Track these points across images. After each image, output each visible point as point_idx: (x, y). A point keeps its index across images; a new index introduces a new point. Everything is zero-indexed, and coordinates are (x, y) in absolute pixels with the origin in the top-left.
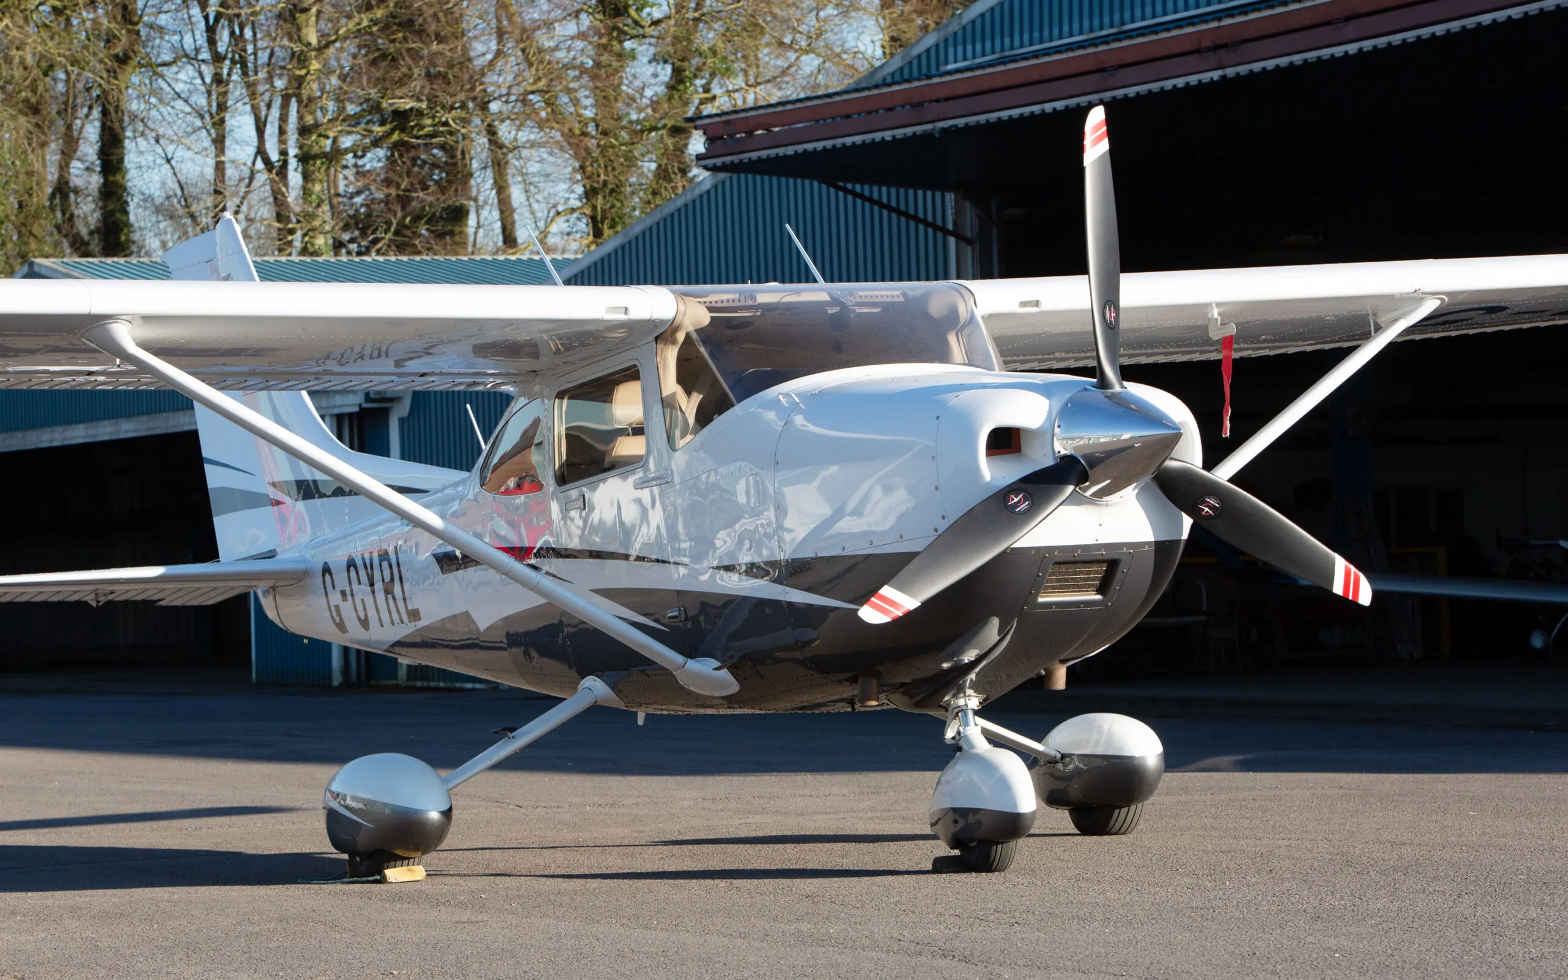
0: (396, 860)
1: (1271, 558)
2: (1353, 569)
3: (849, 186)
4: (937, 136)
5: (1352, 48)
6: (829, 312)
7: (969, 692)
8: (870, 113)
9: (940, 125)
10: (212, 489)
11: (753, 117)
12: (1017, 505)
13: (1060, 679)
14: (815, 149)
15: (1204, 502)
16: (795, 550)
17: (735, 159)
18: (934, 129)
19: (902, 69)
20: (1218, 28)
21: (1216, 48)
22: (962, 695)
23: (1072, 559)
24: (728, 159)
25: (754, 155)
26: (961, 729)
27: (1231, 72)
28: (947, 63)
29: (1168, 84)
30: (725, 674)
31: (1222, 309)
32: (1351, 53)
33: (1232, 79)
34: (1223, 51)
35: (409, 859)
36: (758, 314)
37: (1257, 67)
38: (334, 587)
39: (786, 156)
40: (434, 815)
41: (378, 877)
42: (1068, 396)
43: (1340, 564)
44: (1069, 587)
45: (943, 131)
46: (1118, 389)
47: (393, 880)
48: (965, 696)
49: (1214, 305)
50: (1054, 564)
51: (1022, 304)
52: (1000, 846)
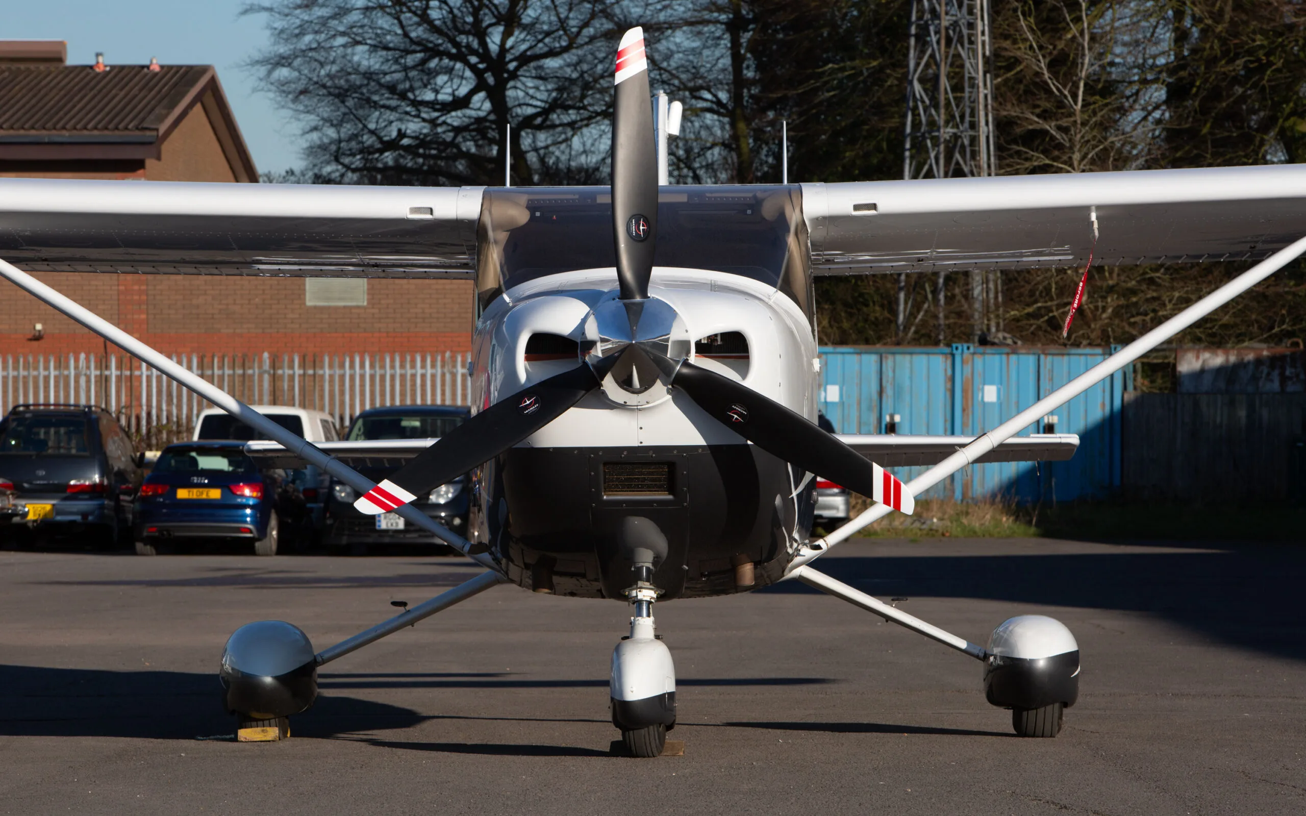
12: (528, 407)
41: (233, 736)
44: (638, 486)
46: (638, 299)
47: (242, 739)
48: (637, 588)
49: (1093, 208)
50: (605, 464)
51: (857, 207)
52: (631, 732)
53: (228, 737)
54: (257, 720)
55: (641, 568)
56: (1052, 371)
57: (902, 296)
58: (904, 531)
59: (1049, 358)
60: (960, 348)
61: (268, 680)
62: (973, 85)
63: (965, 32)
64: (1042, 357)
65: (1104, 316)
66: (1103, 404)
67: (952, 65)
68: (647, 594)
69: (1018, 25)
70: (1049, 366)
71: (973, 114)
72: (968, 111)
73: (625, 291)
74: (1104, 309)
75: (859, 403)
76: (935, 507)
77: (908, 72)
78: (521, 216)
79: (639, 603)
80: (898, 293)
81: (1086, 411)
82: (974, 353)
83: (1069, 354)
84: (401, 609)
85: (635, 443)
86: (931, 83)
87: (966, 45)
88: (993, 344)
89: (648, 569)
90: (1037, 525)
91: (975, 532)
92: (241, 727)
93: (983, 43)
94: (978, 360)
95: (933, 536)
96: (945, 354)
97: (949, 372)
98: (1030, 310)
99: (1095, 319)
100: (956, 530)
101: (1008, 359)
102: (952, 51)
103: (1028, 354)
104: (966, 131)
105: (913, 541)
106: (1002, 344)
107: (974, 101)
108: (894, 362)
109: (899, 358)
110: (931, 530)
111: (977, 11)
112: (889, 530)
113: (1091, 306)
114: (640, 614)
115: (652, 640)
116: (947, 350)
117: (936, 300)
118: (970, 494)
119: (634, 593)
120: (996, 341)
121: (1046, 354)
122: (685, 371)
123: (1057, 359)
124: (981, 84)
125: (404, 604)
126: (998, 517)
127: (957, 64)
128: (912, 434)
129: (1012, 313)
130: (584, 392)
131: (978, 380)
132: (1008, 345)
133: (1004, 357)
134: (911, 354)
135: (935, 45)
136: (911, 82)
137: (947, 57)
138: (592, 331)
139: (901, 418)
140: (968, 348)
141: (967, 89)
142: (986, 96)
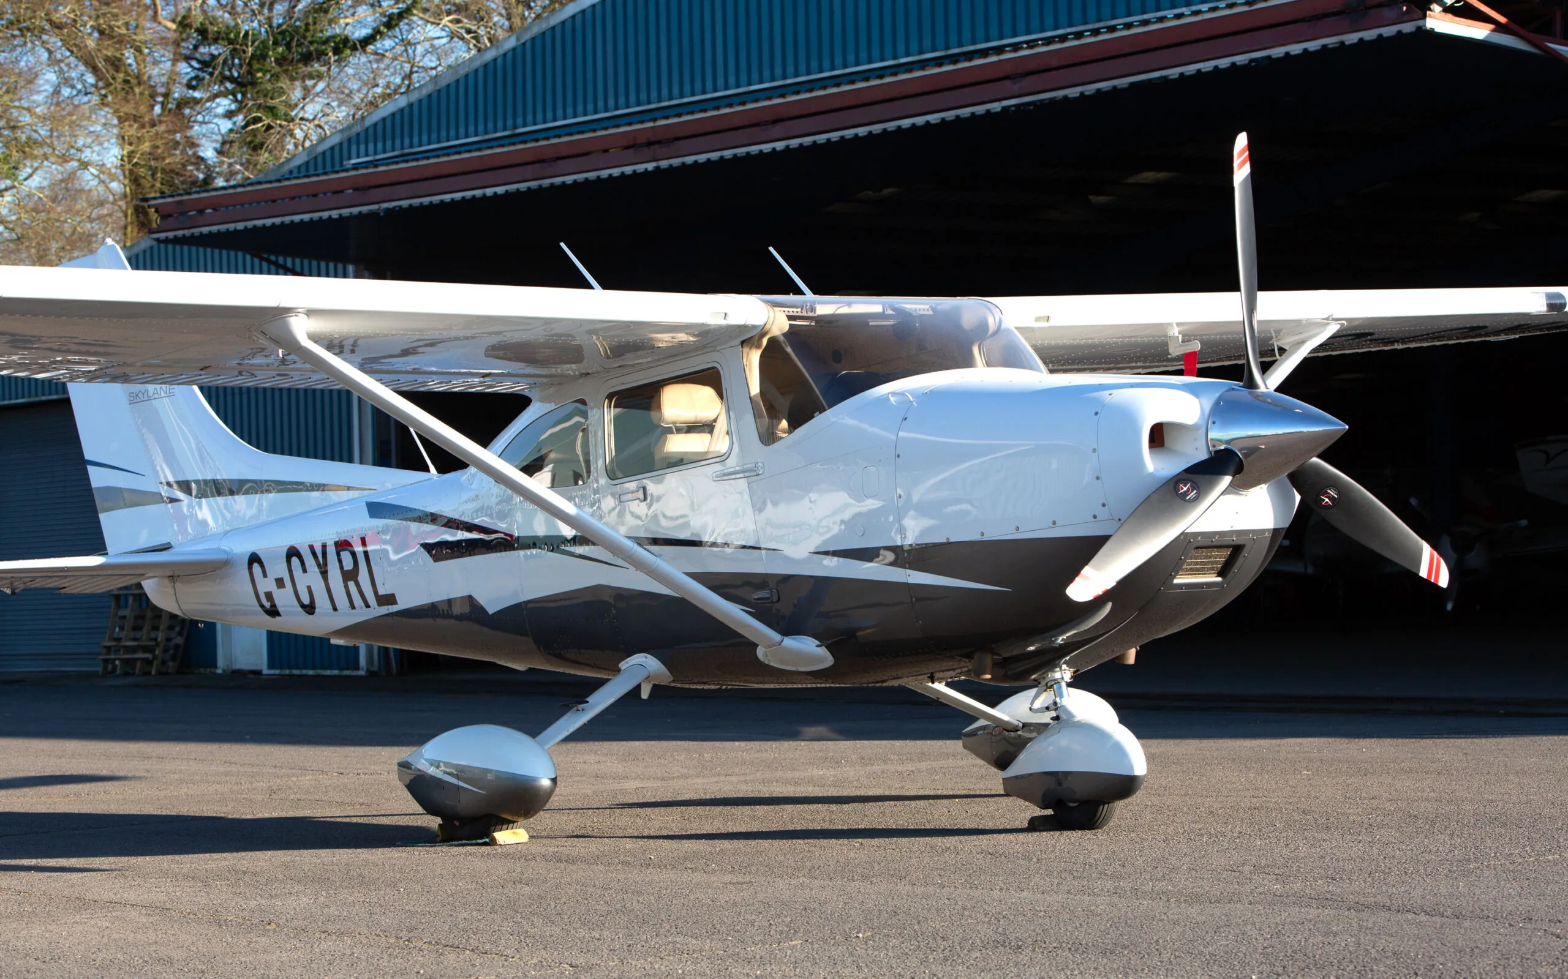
0: (504, 823)
1: (1375, 545)
2: (1435, 554)
3: (273, 258)
4: (382, 214)
5: (780, 146)
6: (871, 324)
7: (1064, 667)
8: (293, 198)
9: (385, 205)
10: (99, 489)
11: (205, 198)
12: (1183, 494)
13: (1131, 657)
14: (264, 225)
15: (1326, 494)
16: (917, 538)
17: (187, 233)
18: (379, 209)
19: (307, 163)
20: (652, 128)
21: (650, 144)
22: (1058, 669)
23: (1210, 544)
24: (180, 233)
25: (205, 230)
26: (1058, 700)
27: (664, 164)
28: (350, 158)
29: (604, 174)
30: (823, 652)
32: (778, 149)
33: (665, 170)
34: (657, 147)
35: (514, 822)
36: (813, 324)
37: (689, 160)
38: (265, 575)
39: (236, 231)
40: (546, 783)
41: (487, 840)
42: (1218, 395)
43: (1426, 549)
44: (1199, 570)
45: (387, 210)
47: (501, 843)
50: (1195, 549)
51: (1037, 319)
53: (479, 841)
92: (493, 831)
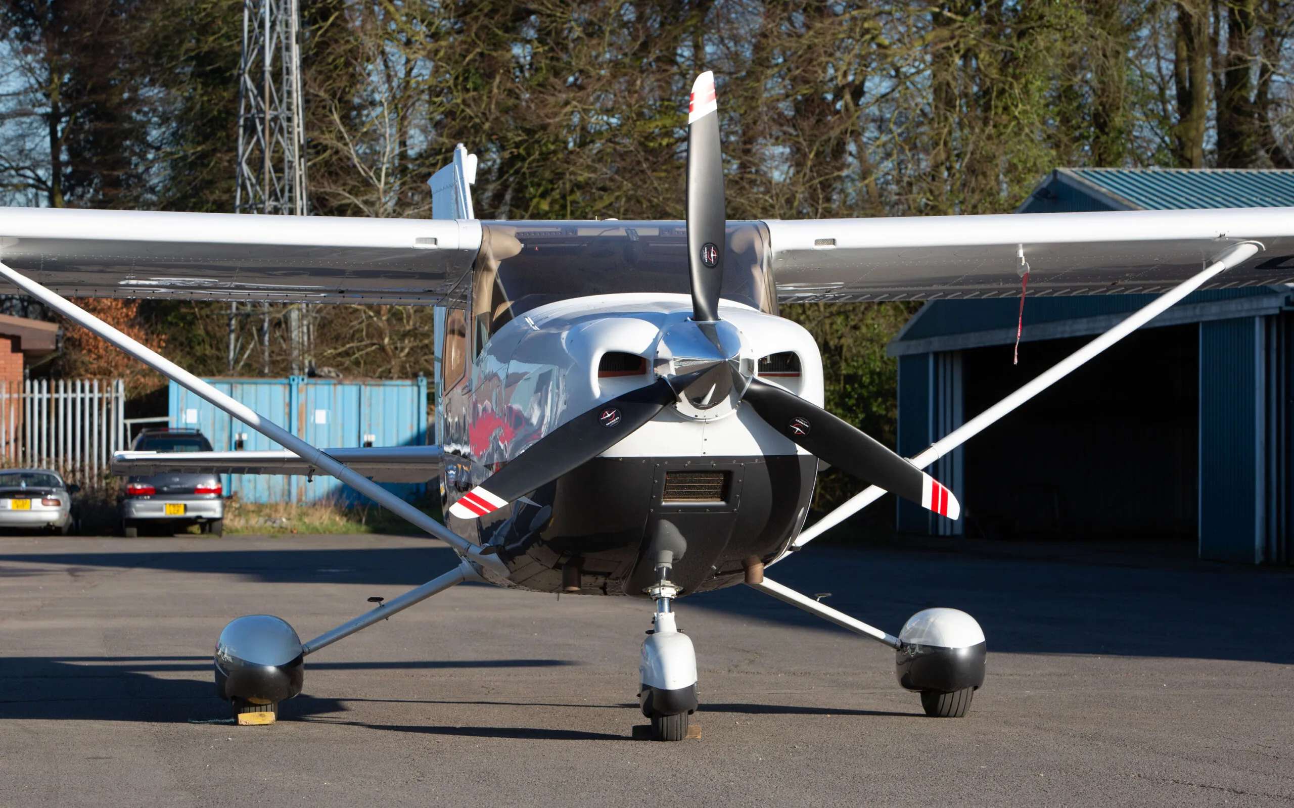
0: (246, 705)
12: (608, 420)
15: (795, 423)
31: (1029, 250)
35: (261, 705)
41: (233, 720)
44: (694, 493)
46: (711, 321)
47: (243, 723)
48: (660, 586)
49: (1021, 246)
50: (668, 473)
51: (817, 242)
52: (665, 718)
53: (228, 721)
54: (255, 705)
55: (661, 570)
56: (371, 398)
57: (233, 336)
58: (260, 529)
59: (368, 388)
60: (296, 380)
61: (271, 669)
62: (291, 167)
63: (285, 124)
64: (363, 387)
65: (402, 354)
66: (412, 426)
67: (274, 152)
68: (668, 591)
69: (332, 118)
70: (368, 394)
71: (290, 191)
72: (287, 188)
73: (698, 314)
74: (402, 349)
75: (214, 424)
76: (281, 508)
77: (237, 156)
78: (515, 247)
79: (661, 599)
80: (229, 335)
81: (398, 431)
82: (307, 384)
83: (384, 385)
84: (376, 605)
85: (699, 454)
86: (257, 164)
87: (286, 135)
88: (320, 376)
89: (668, 569)
90: (367, 523)
91: (317, 530)
92: (240, 713)
93: (299, 133)
94: (311, 389)
95: (283, 532)
96: (284, 384)
97: (287, 399)
98: (341, 350)
99: (395, 356)
100: (302, 529)
101: (335, 390)
102: (274, 140)
103: (352, 384)
104: (286, 203)
105: (273, 537)
106: (328, 377)
107: (292, 179)
108: (242, 390)
109: (246, 387)
110: (281, 527)
111: (294, 107)
112: (247, 528)
113: (392, 347)
114: (662, 610)
115: (675, 634)
116: (286, 381)
117: (261, 342)
118: (304, 498)
119: (657, 591)
120: (323, 374)
121: (366, 385)
122: (756, 387)
123: (375, 389)
124: (297, 167)
125: (380, 599)
126: (332, 517)
127: (278, 150)
128: (256, 450)
129: (329, 351)
130: (660, 406)
131: (310, 406)
132: (332, 378)
133: (332, 387)
134: (256, 384)
135: (260, 134)
136: (240, 164)
137: (270, 143)
138: (664, 351)
139: (248, 437)
140: (303, 380)
141: (287, 170)
142: (301, 176)
